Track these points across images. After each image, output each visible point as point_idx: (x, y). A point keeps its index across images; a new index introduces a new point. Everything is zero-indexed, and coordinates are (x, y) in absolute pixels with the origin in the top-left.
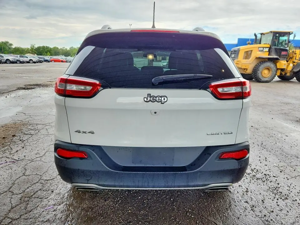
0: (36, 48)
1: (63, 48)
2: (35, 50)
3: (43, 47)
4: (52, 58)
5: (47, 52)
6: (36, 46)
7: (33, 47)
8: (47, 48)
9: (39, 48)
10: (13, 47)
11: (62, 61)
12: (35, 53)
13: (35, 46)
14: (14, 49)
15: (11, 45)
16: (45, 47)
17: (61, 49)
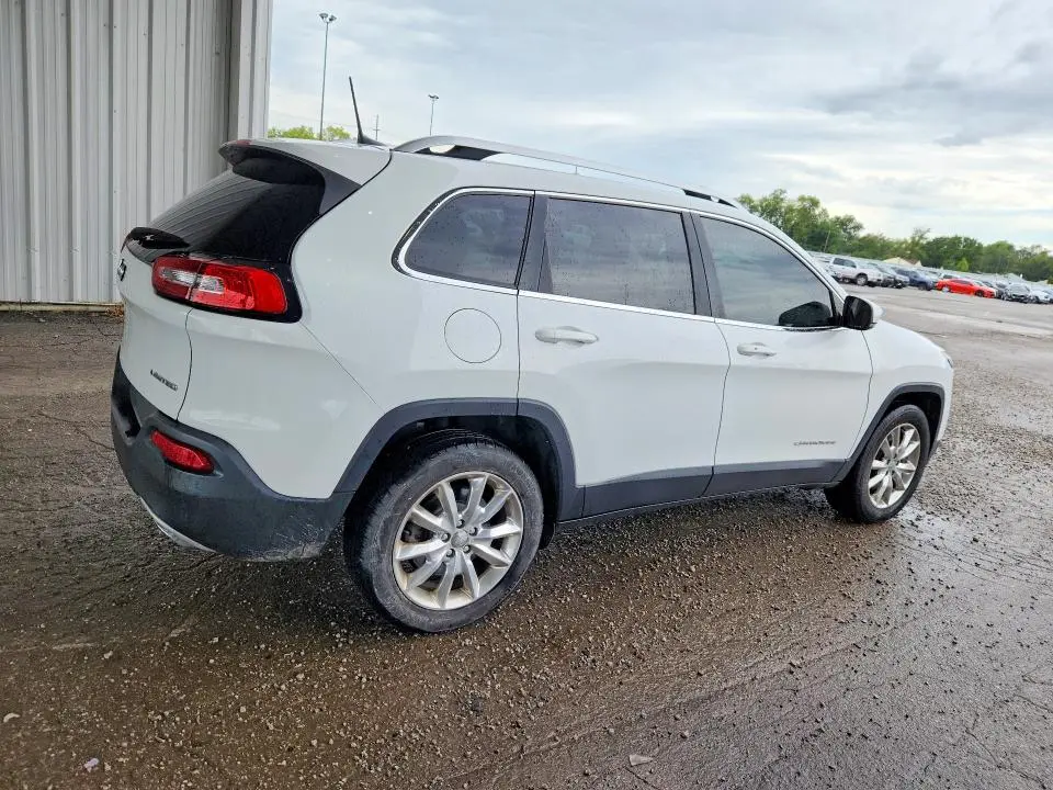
0: (929, 243)
1: (1033, 248)
2: (923, 247)
3: (955, 241)
4: (950, 277)
5: (958, 259)
6: (931, 237)
7: (921, 237)
8: (970, 243)
9: (939, 242)
10: (862, 234)
11: (980, 293)
12: (919, 258)
13: (926, 236)
14: (860, 240)
15: (858, 227)
16: (960, 242)
17: (1023, 251)
